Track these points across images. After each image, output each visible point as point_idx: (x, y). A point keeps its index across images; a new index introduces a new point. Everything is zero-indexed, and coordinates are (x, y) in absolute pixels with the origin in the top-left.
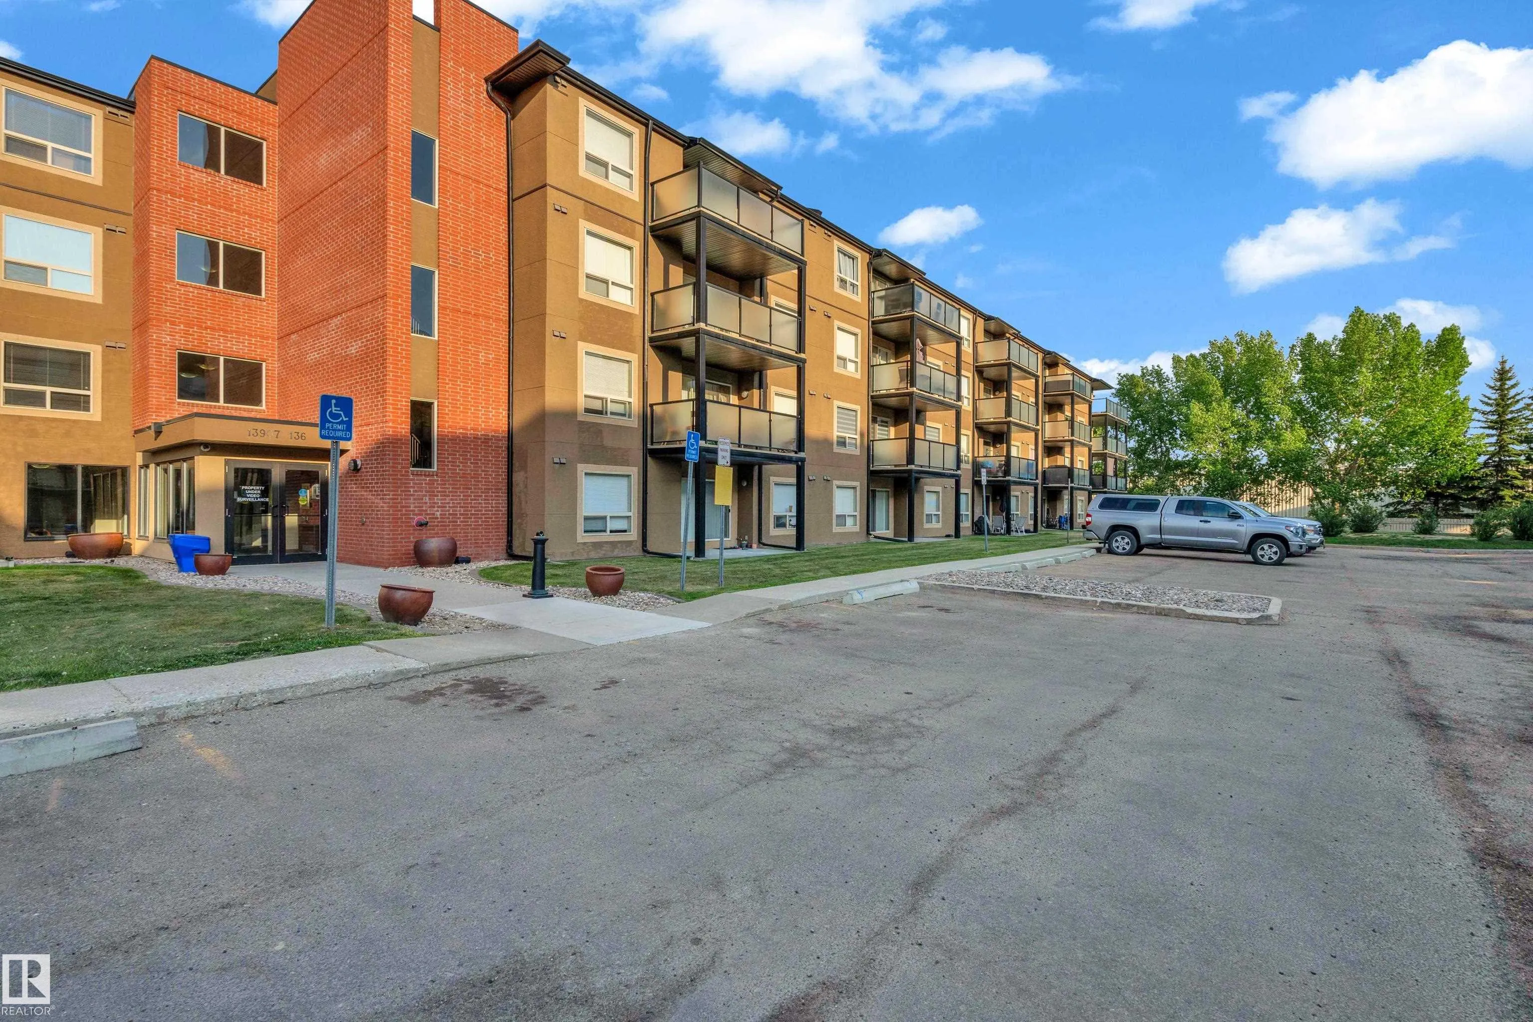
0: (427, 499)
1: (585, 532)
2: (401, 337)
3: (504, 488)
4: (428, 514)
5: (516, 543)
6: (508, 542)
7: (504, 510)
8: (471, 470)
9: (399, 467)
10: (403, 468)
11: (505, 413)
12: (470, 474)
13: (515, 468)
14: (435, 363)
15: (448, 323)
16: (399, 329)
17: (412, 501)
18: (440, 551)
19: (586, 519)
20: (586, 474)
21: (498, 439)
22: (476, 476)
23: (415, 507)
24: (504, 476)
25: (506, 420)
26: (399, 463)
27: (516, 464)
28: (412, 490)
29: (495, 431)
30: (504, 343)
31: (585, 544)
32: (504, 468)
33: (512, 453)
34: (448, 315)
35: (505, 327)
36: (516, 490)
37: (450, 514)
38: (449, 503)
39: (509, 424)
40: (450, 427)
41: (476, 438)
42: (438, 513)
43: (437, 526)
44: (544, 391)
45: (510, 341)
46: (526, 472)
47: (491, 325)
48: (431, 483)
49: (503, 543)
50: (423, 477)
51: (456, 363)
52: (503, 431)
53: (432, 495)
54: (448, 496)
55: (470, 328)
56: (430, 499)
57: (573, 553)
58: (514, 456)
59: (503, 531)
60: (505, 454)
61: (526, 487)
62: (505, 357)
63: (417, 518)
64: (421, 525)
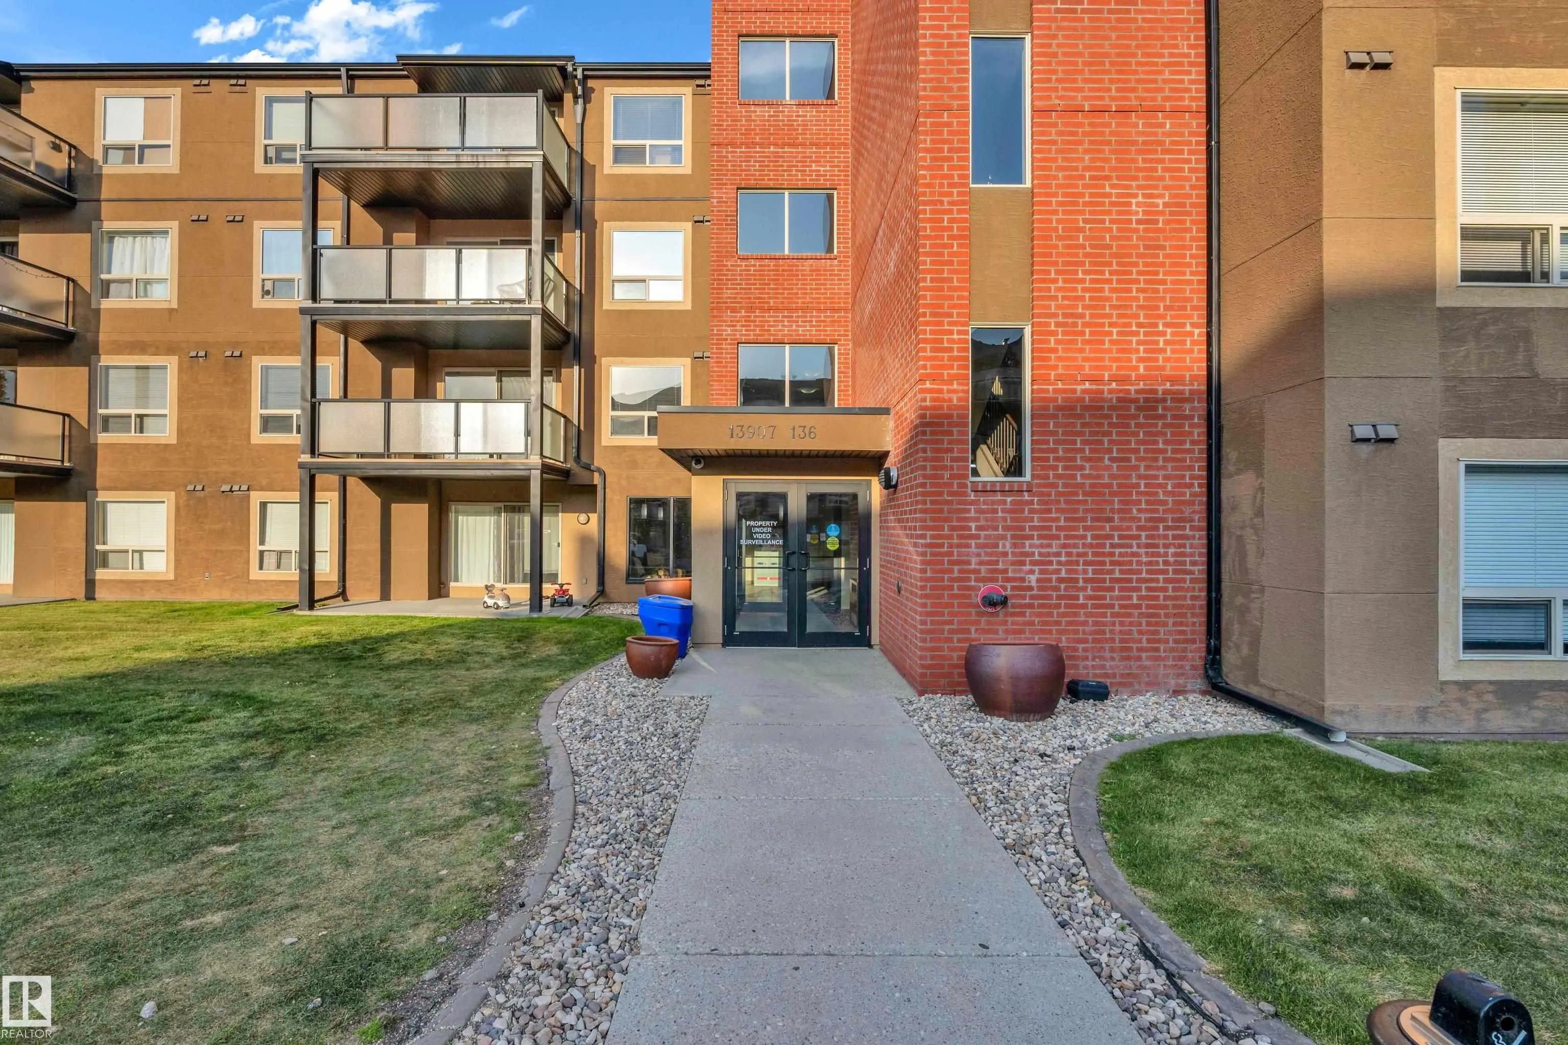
0: (1006, 546)
1: (1469, 646)
2: (950, 194)
3: (1199, 517)
4: (1008, 580)
5: (1230, 658)
6: (1208, 650)
7: (1199, 570)
8: (1112, 477)
9: (947, 474)
10: (953, 477)
11: (1199, 333)
12: (1109, 486)
13: (1228, 467)
14: (1027, 240)
15: (1055, 142)
16: (944, 177)
17: (973, 549)
18: (1015, 679)
19: (1470, 605)
20: (1471, 469)
21: (1180, 399)
22: (1125, 489)
23: (981, 563)
24: (1198, 488)
25: (1200, 352)
26: (945, 468)
27: (1230, 454)
28: (973, 525)
29: (1174, 380)
30: (1198, 161)
31: (1466, 685)
32: (1199, 470)
33: (1220, 429)
34: (1055, 125)
35: (1198, 124)
36: (1229, 520)
37: (1061, 580)
38: (1058, 554)
39: (1209, 359)
40: (1059, 378)
41: (1125, 401)
42: (1033, 578)
43: (1031, 606)
44: (1318, 235)
45: (1212, 154)
46: (1260, 474)
47: (1163, 125)
48: (1016, 509)
49: (1196, 652)
50: (999, 497)
51: (1072, 230)
52: (1193, 378)
53: (1019, 538)
54: (1057, 537)
55: (1108, 143)
56: (1014, 545)
57: (1423, 713)
58: (1226, 436)
59: (1197, 622)
60: (1199, 433)
61: (1259, 513)
62: (1198, 197)
63: (983, 588)
64: (993, 604)
